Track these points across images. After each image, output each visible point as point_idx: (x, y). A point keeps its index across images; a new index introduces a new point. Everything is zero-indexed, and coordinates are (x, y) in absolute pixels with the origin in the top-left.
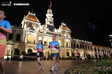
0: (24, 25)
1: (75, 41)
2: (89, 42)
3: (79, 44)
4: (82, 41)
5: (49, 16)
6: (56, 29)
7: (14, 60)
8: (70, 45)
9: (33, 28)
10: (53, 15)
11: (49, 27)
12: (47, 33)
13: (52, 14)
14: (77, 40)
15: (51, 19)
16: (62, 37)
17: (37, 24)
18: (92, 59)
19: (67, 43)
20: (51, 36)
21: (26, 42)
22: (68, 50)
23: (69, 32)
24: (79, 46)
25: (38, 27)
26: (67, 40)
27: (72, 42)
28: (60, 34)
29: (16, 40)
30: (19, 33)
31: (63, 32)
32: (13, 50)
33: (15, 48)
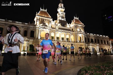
0: (37, 21)
1: (89, 36)
2: (106, 35)
3: (93, 39)
4: (97, 35)
5: (61, 11)
6: (68, 24)
7: (29, 56)
8: (83, 40)
9: (45, 24)
10: (64, 10)
11: (61, 22)
12: (59, 28)
13: (64, 8)
14: (91, 34)
15: (63, 14)
16: (75, 32)
17: (49, 20)
18: (108, 54)
19: (80, 38)
20: (63, 32)
21: (39, 38)
22: (81, 45)
23: (82, 27)
24: (94, 40)
25: (50, 23)
26: (80, 35)
27: (86, 37)
28: (72, 29)
29: (31, 37)
30: (33, 29)
31: (76, 27)
32: (28, 46)
33: (30, 44)
